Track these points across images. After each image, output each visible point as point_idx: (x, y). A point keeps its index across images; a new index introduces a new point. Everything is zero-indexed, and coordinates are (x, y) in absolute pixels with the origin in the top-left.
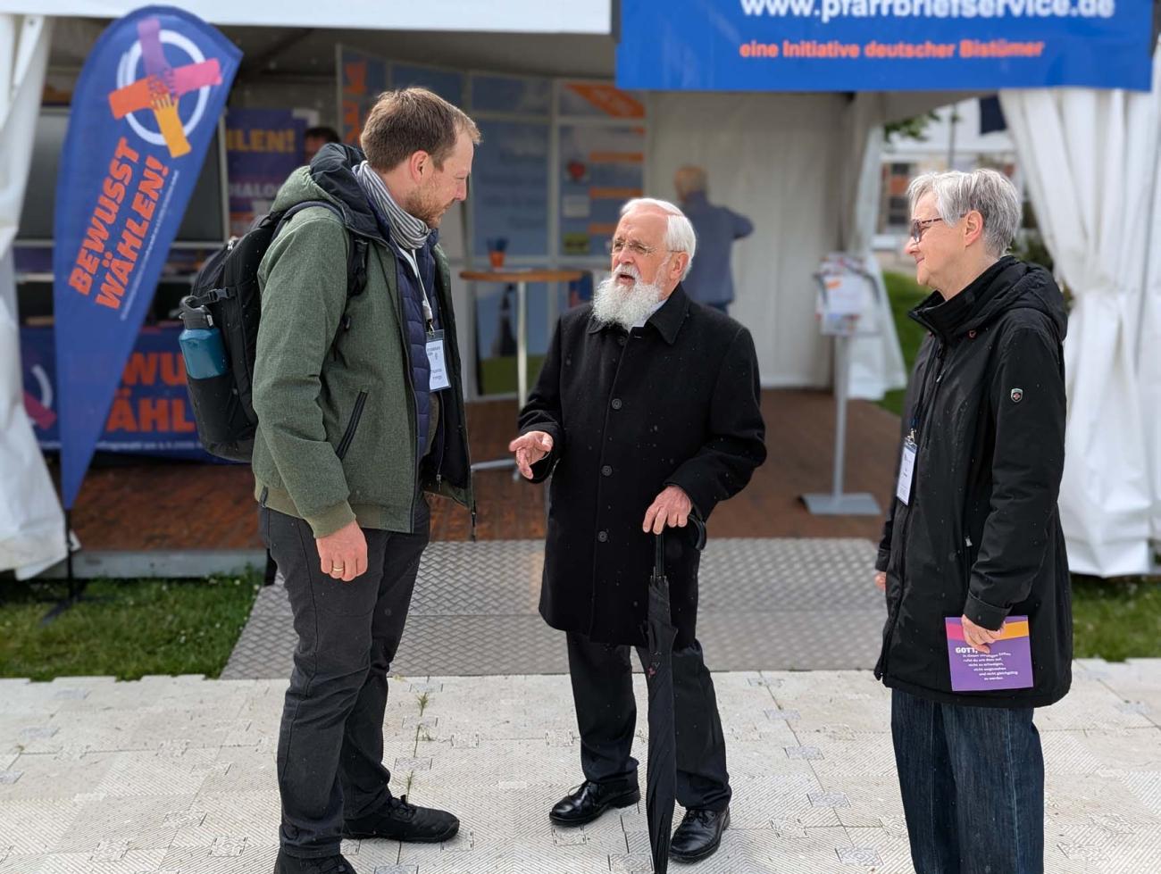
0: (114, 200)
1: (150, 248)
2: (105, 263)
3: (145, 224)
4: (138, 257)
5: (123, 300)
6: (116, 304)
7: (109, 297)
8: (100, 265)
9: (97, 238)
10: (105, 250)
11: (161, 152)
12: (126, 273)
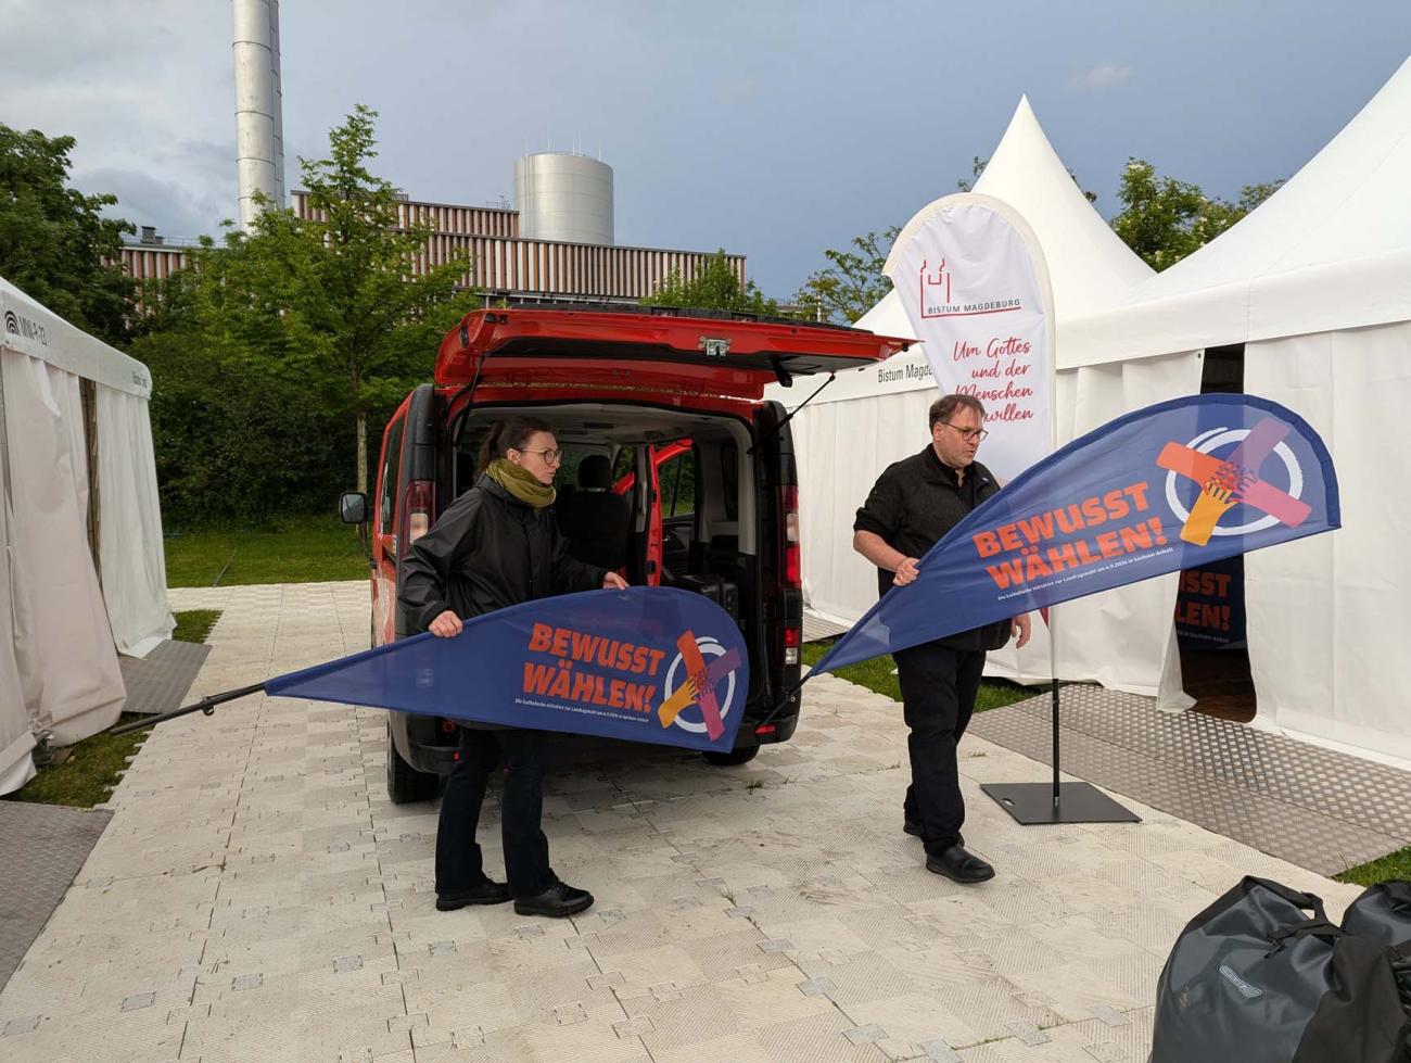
0: (617, 660)
1: (585, 711)
2: (561, 663)
3: (603, 702)
4: (574, 701)
5: (533, 696)
6: (528, 688)
7: (534, 677)
8: (559, 657)
9: (583, 648)
10: (573, 661)
11: (658, 698)
12: (558, 691)
